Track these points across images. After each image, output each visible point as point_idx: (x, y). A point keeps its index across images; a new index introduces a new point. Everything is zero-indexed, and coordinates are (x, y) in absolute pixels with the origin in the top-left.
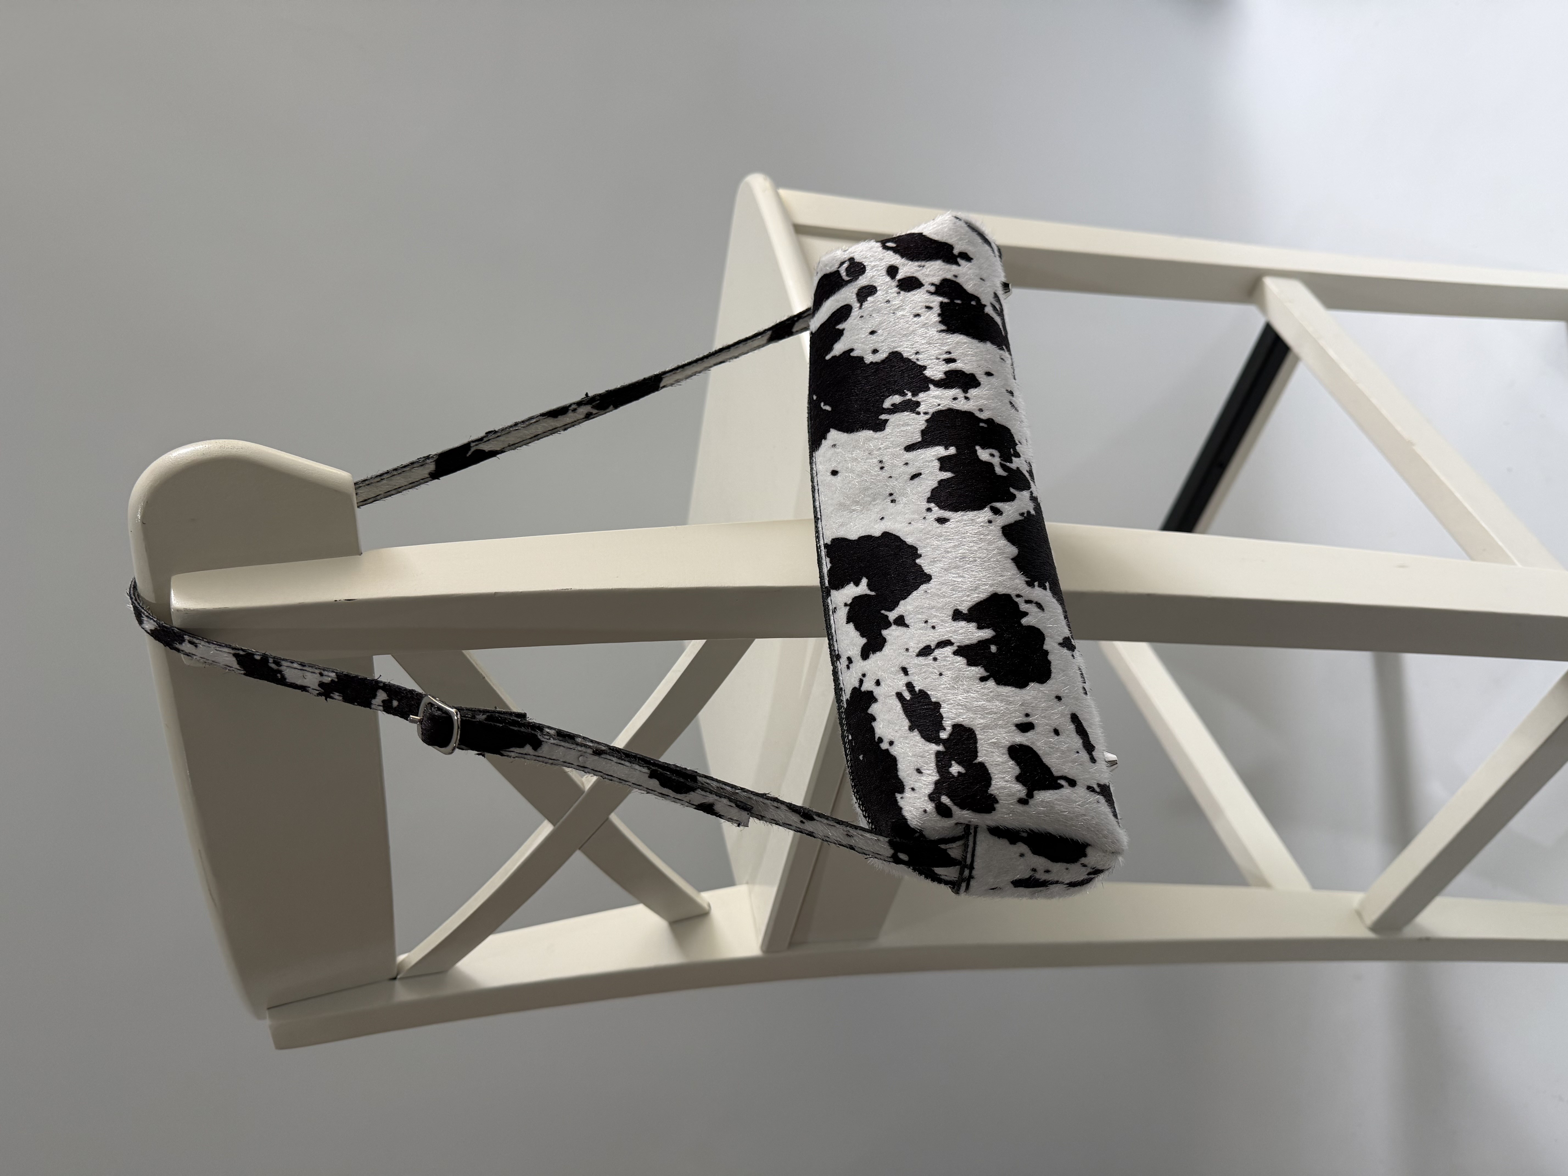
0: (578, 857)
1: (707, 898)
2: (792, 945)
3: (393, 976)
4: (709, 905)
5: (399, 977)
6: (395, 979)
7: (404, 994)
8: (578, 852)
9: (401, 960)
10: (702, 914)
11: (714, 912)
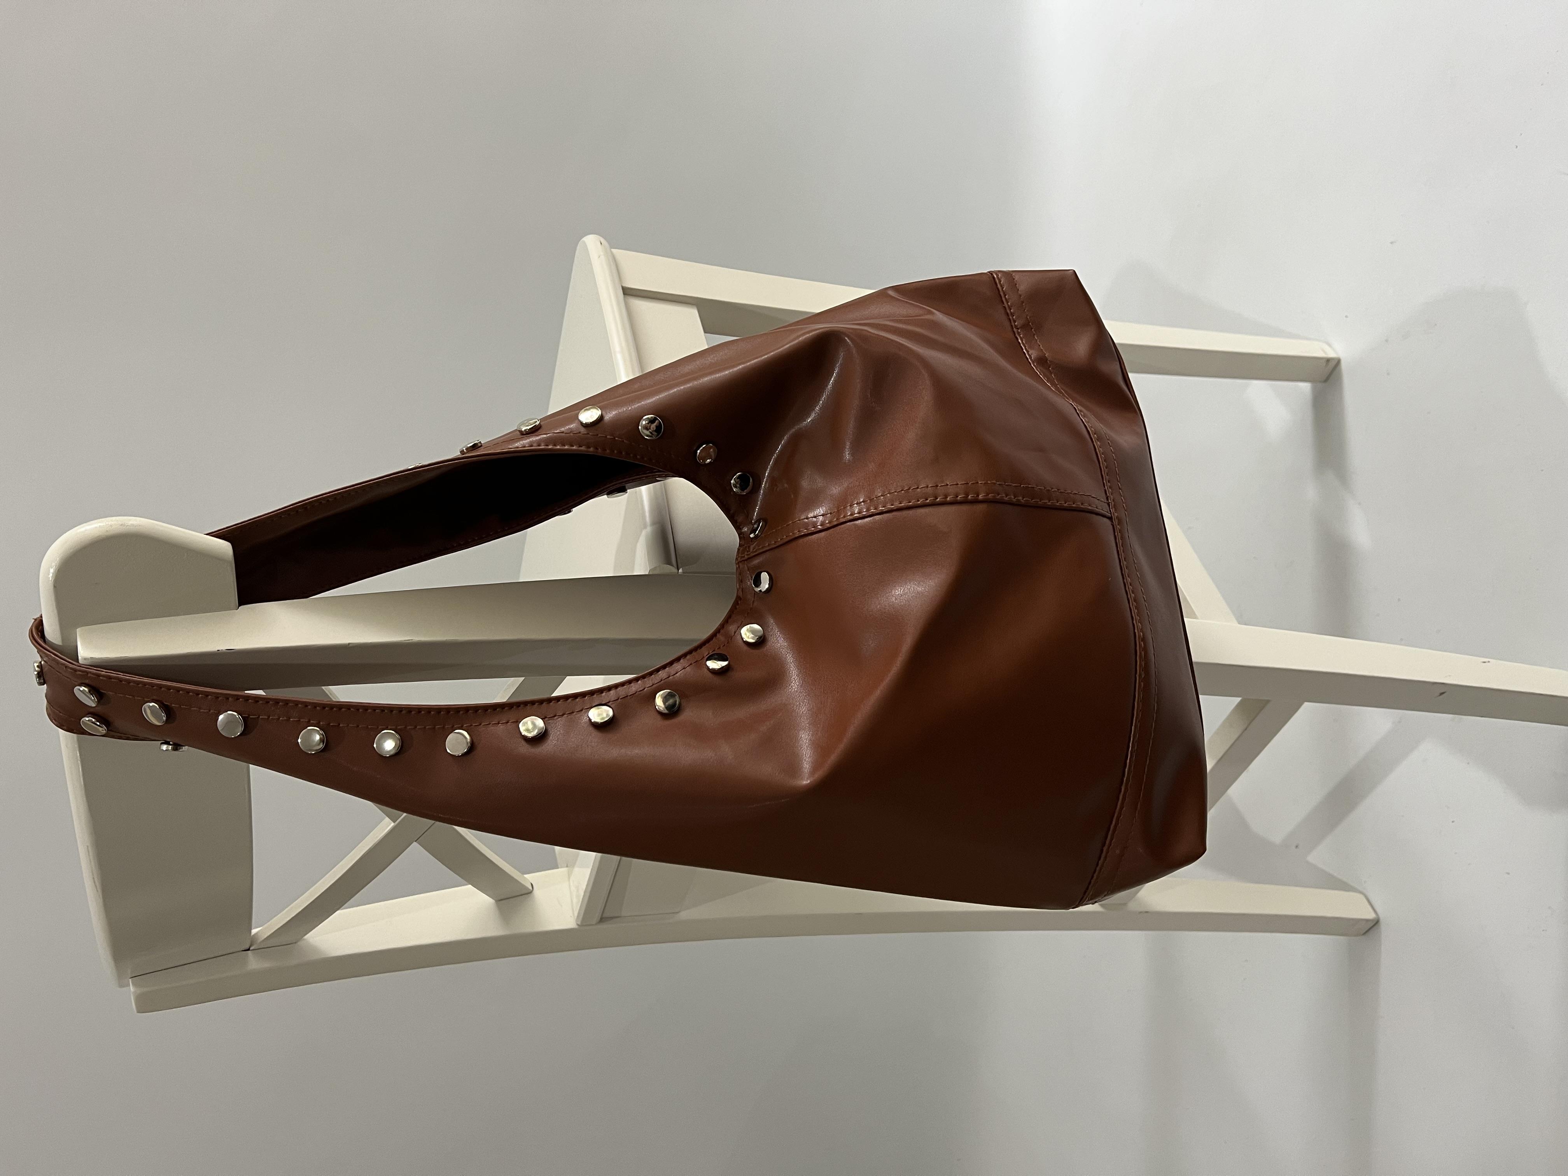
0: (415, 848)
1: (530, 878)
2: (602, 920)
3: (247, 947)
4: (532, 885)
5: (251, 949)
6: (249, 950)
7: (254, 963)
8: (415, 844)
9: (256, 934)
10: (527, 893)
11: (537, 892)
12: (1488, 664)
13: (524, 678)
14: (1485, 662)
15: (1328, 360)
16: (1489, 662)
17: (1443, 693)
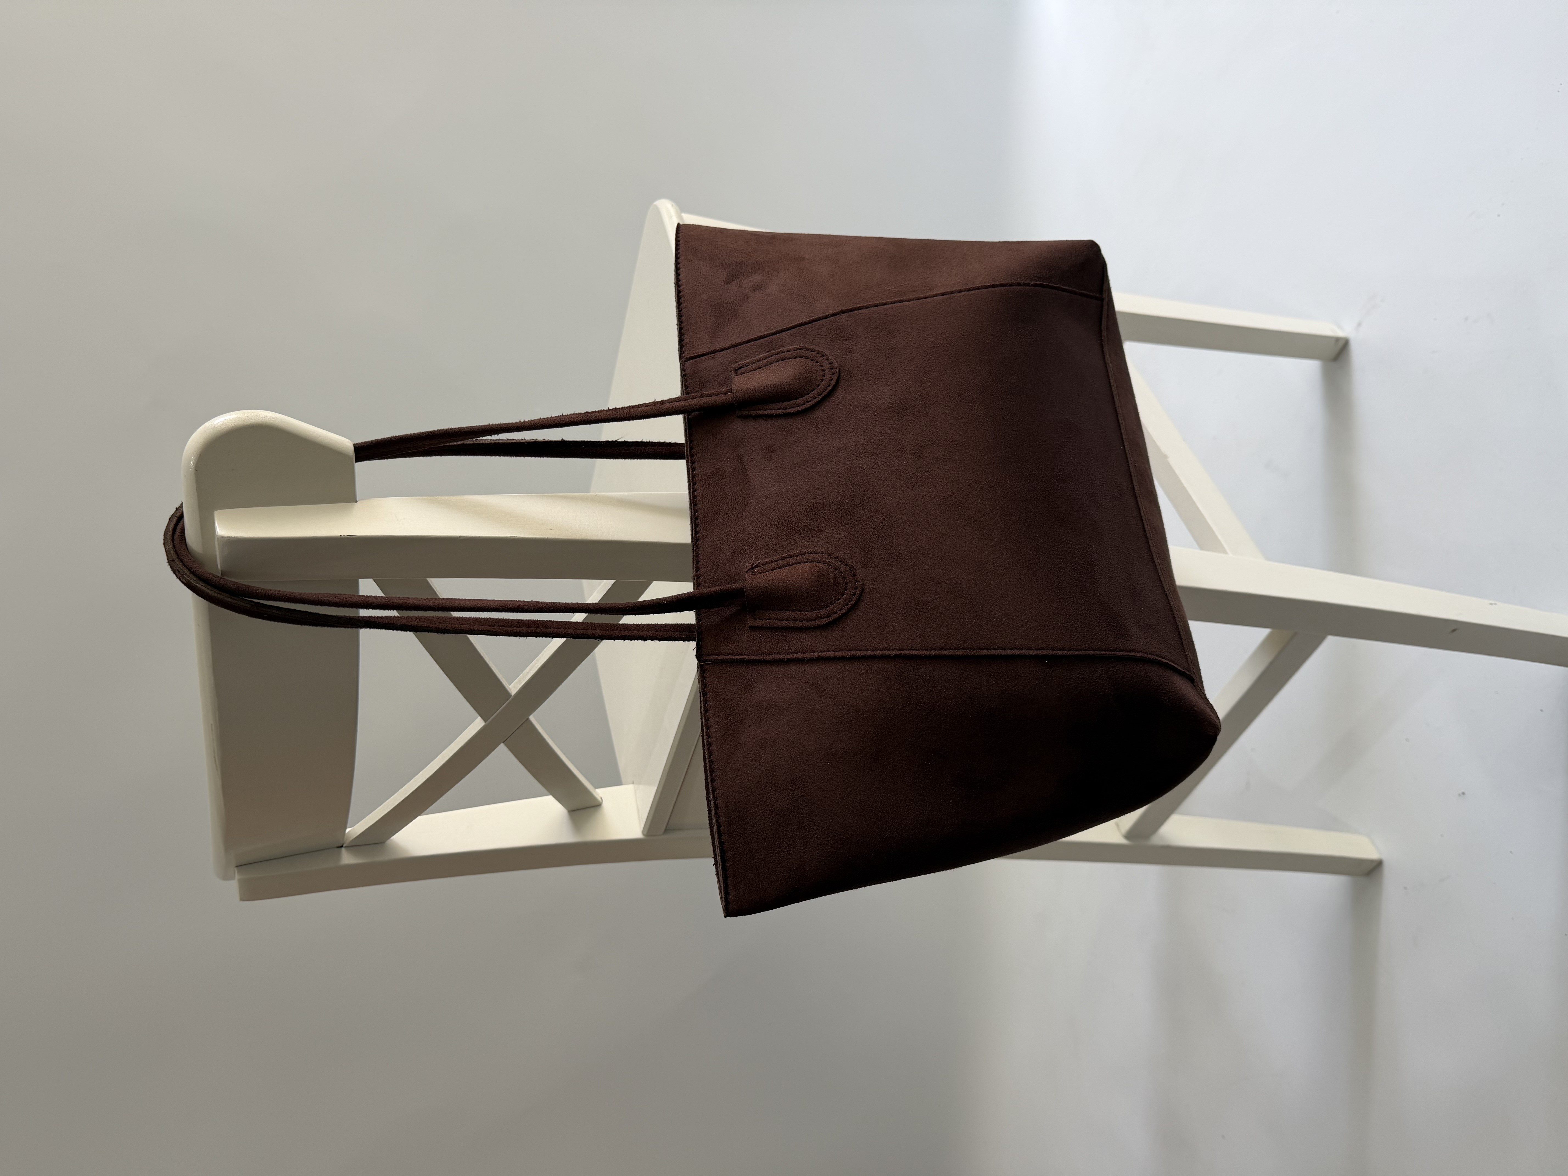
0: (502, 749)
1: (600, 793)
2: (667, 831)
3: (341, 845)
4: (603, 798)
5: (344, 846)
6: (342, 847)
7: (347, 858)
8: (502, 745)
9: (348, 832)
10: (596, 805)
11: (605, 805)
12: (1495, 606)
13: (615, 581)
14: (1491, 604)
15: (1337, 339)
16: (1495, 604)
17: (1454, 630)
